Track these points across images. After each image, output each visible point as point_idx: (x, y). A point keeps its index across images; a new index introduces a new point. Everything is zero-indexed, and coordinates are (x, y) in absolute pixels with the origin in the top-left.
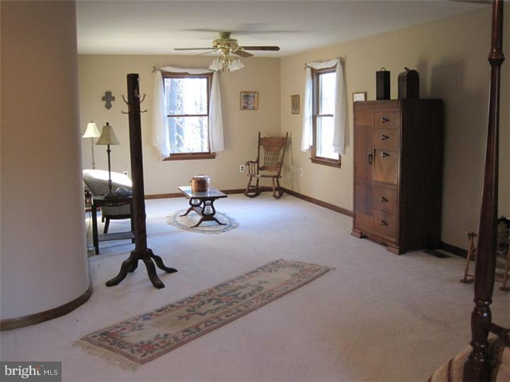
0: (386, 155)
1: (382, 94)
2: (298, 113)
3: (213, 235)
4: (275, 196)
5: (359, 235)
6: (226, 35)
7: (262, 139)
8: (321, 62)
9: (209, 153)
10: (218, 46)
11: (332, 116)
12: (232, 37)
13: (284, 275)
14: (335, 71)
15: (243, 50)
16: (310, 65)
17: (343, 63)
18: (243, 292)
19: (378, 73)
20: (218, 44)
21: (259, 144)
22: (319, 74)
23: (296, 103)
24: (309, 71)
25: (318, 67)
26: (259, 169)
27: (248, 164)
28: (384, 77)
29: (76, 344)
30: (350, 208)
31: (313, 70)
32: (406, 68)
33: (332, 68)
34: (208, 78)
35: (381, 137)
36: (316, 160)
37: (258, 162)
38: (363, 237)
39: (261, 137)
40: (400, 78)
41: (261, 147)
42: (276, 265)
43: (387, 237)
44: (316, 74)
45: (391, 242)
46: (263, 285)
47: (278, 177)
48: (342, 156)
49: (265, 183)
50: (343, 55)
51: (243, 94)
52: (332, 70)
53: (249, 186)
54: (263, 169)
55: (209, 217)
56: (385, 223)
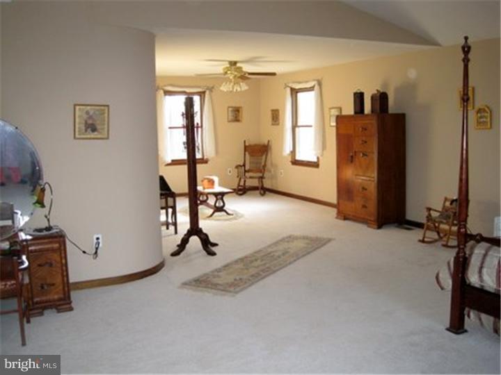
0: (364, 155)
1: (358, 110)
2: (278, 124)
3: (228, 222)
4: (261, 193)
5: (343, 218)
6: (233, 63)
7: (248, 146)
8: (300, 83)
9: (202, 159)
10: (229, 72)
11: (311, 126)
12: (238, 65)
13: (300, 244)
14: (313, 90)
15: (247, 75)
16: (290, 85)
17: (320, 84)
18: (277, 254)
19: (355, 94)
20: (229, 70)
21: (245, 151)
22: (297, 92)
23: (276, 117)
24: (288, 90)
25: (297, 86)
26: (245, 171)
27: (237, 167)
28: (359, 97)
29: (179, 287)
30: (334, 201)
31: (292, 90)
32: (377, 91)
33: (311, 88)
34: (201, 96)
35: (360, 142)
36: (296, 162)
37: (244, 165)
38: (345, 218)
39: (247, 144)
40: (373, 98)
41: (247, 153)
42: (291, 238)
43: (367, 217)
44: (294, 92)
45: (370, 220)
46: (289, 250)
47: (262, 178)
48: (321, 158)
49: (250, 183)
50: (320, 78)
51: (230, 109)
52: (311, 89)
53: (239, 185)
54: (248, 171)
55: (220, 209)
56: (364, 206)
